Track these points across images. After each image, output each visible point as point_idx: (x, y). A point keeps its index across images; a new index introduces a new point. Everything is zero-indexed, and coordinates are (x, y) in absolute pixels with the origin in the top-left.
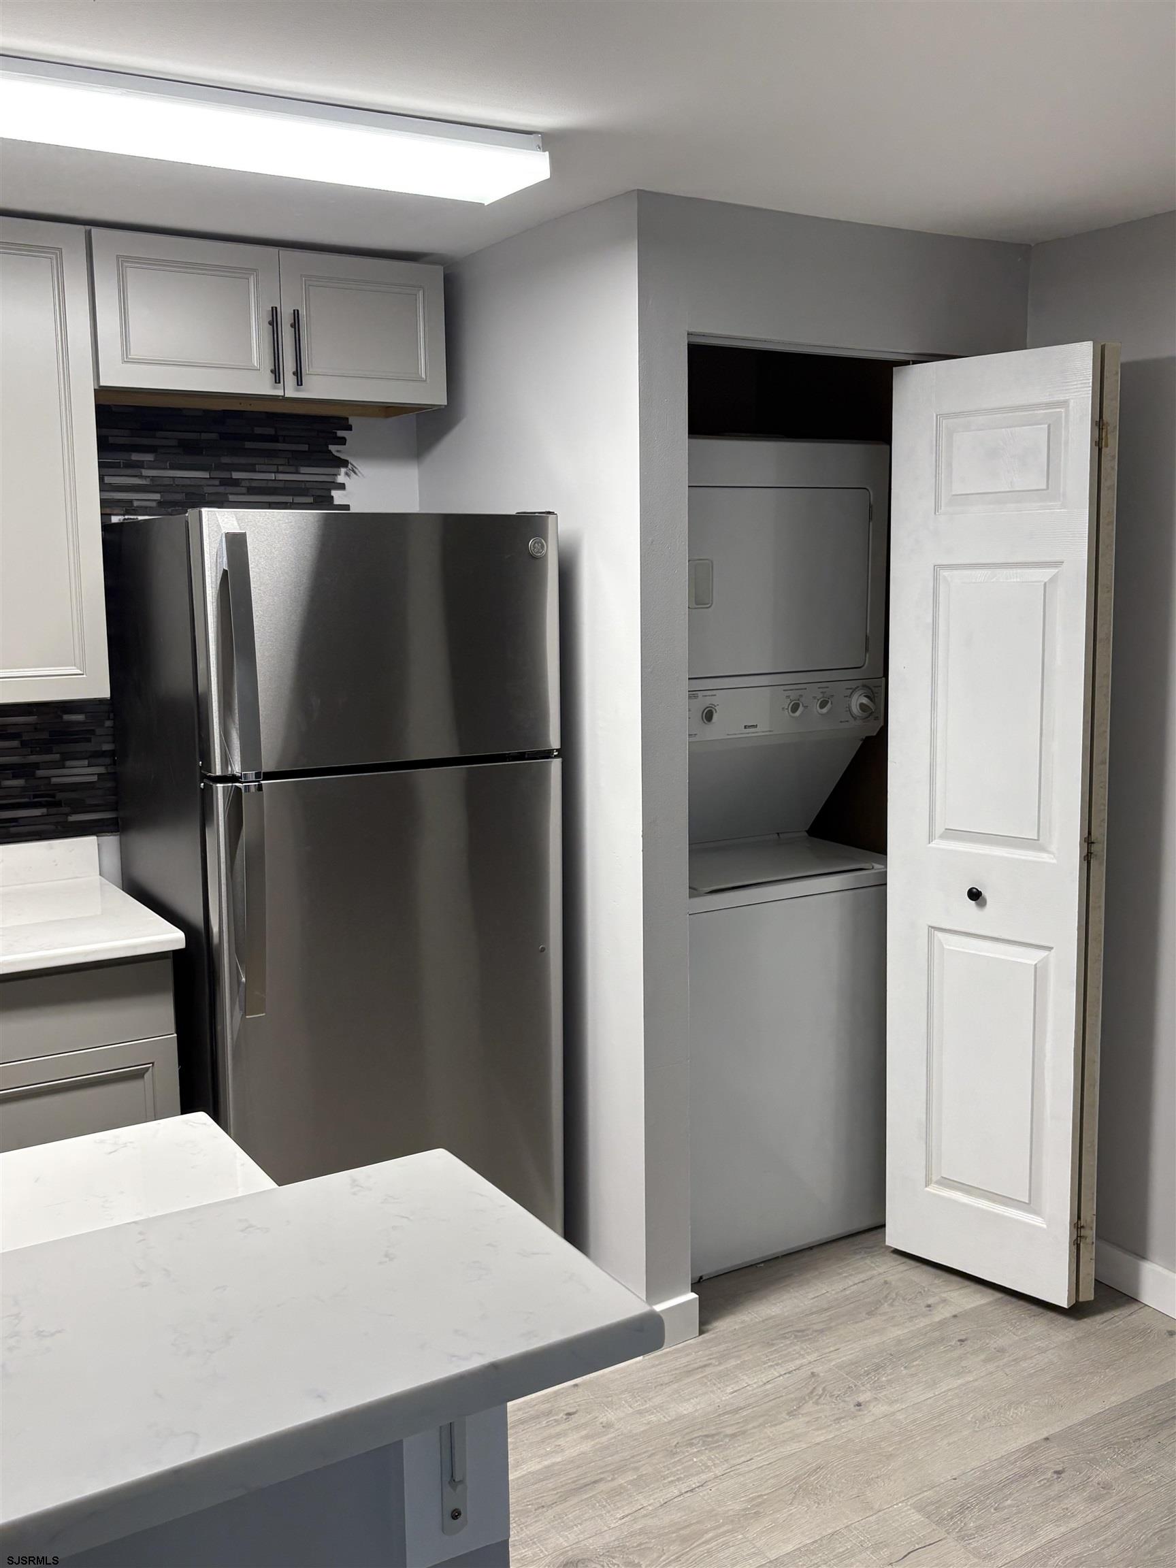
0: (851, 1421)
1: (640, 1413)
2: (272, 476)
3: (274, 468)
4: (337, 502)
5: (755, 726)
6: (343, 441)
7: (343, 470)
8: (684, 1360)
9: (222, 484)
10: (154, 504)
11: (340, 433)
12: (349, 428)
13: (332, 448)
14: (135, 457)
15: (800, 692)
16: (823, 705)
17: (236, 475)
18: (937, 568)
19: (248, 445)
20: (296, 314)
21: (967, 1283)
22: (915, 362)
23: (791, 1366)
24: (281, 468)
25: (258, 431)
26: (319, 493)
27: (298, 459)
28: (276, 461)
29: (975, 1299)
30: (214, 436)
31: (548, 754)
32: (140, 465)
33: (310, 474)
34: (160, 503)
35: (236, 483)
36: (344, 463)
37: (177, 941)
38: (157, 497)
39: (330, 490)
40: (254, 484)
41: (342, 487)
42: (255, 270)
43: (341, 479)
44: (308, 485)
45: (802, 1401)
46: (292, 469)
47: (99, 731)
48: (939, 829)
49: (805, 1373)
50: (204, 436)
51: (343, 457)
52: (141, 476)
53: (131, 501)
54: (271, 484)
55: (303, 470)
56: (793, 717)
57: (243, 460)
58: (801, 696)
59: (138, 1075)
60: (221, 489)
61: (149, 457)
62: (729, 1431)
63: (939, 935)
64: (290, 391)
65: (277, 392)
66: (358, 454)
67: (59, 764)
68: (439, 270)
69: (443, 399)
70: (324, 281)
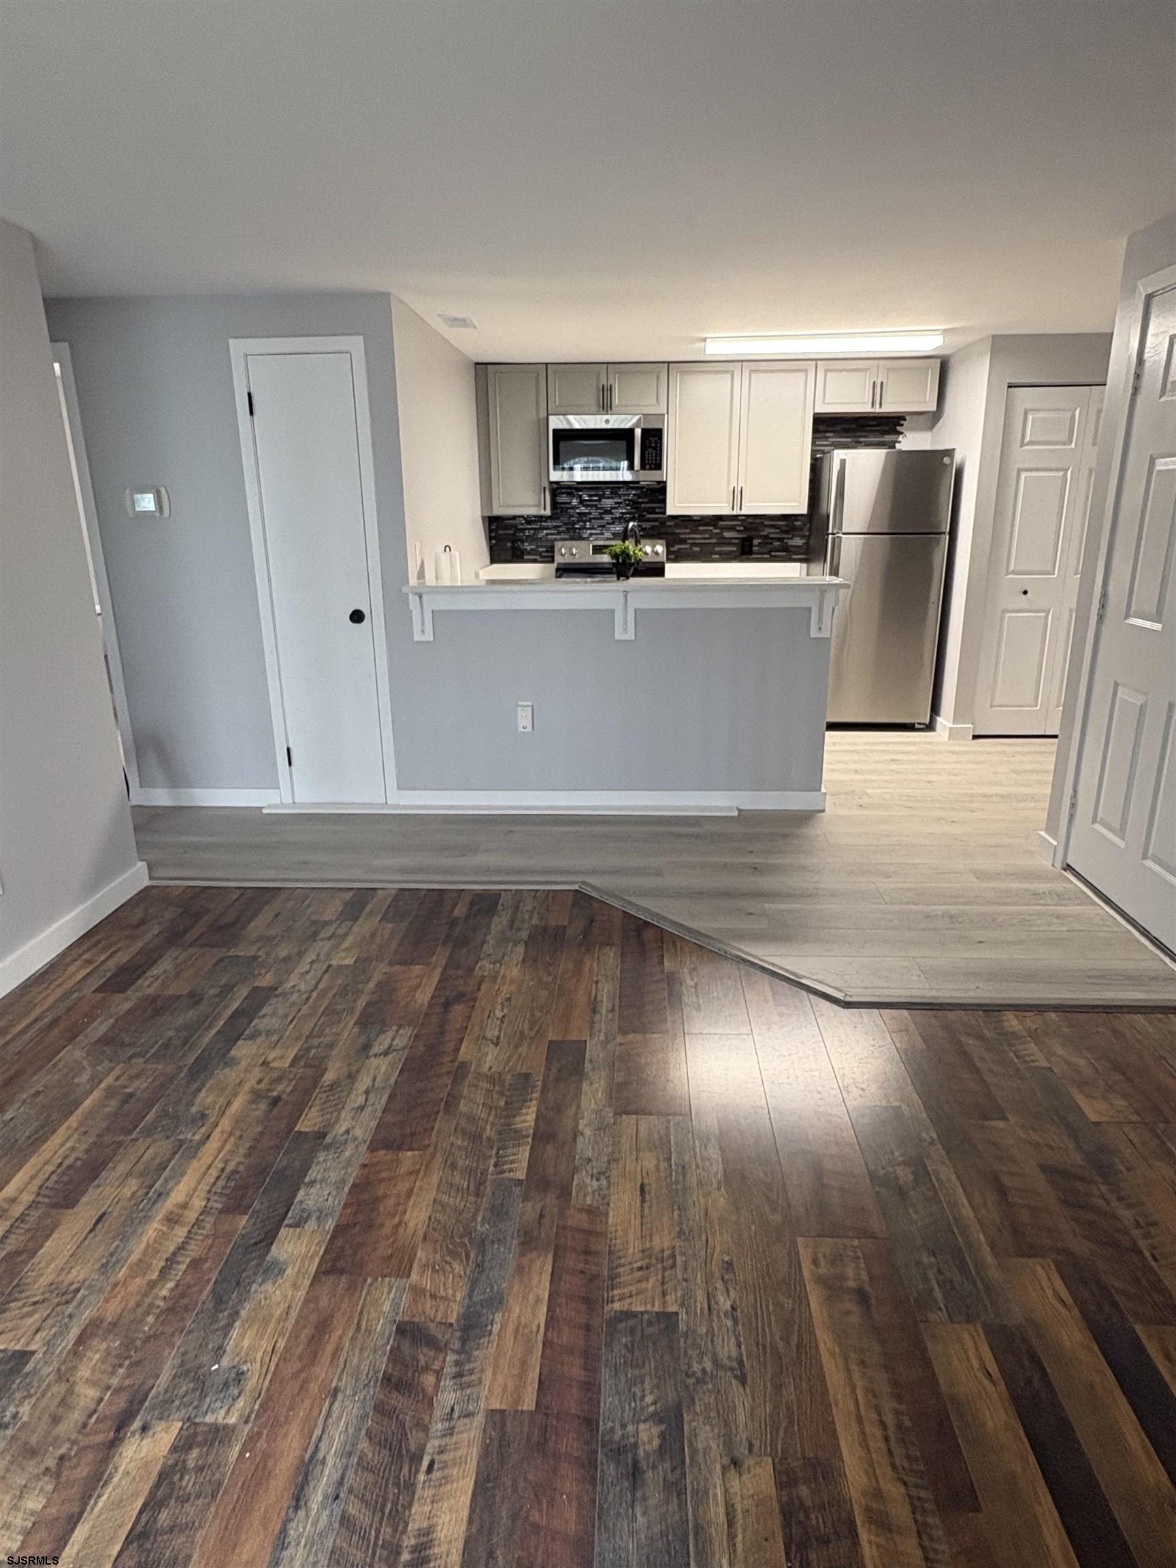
2: (873, 439)
3: (874, 436)
4: (897, 446)
6: (902, 425)
7: (901, 435)
10: (840, 445)
11: (900, 423)
12: (905, 420)
13: (896, 428)
14: (827, 434)
20: (882, 383)
24: (877, 436)
27: (885, 433)
28: (877, 434)
31: (944, 533)
32: (821, 437)
33: (887, 438)
34: (842, 445)
35: (861, 442)
36: (902, 433)
39: (894, 443)
40: (867, 443)
41: (900, 441)
42: (870, 368)
43: (900, 438)
44: (887, 442)
46: (882, 436)
50: (851, 426)
51: (900, 431)
54: (873, 443)
55: (885, 436)
57: (864, 434)
61: (831, 434)
64: (877, 409)
65: (872, 410)
66: (908, 429)
67: (791, 539)
68: (939, 361)
69: (934, 408)
70: (894, 370)
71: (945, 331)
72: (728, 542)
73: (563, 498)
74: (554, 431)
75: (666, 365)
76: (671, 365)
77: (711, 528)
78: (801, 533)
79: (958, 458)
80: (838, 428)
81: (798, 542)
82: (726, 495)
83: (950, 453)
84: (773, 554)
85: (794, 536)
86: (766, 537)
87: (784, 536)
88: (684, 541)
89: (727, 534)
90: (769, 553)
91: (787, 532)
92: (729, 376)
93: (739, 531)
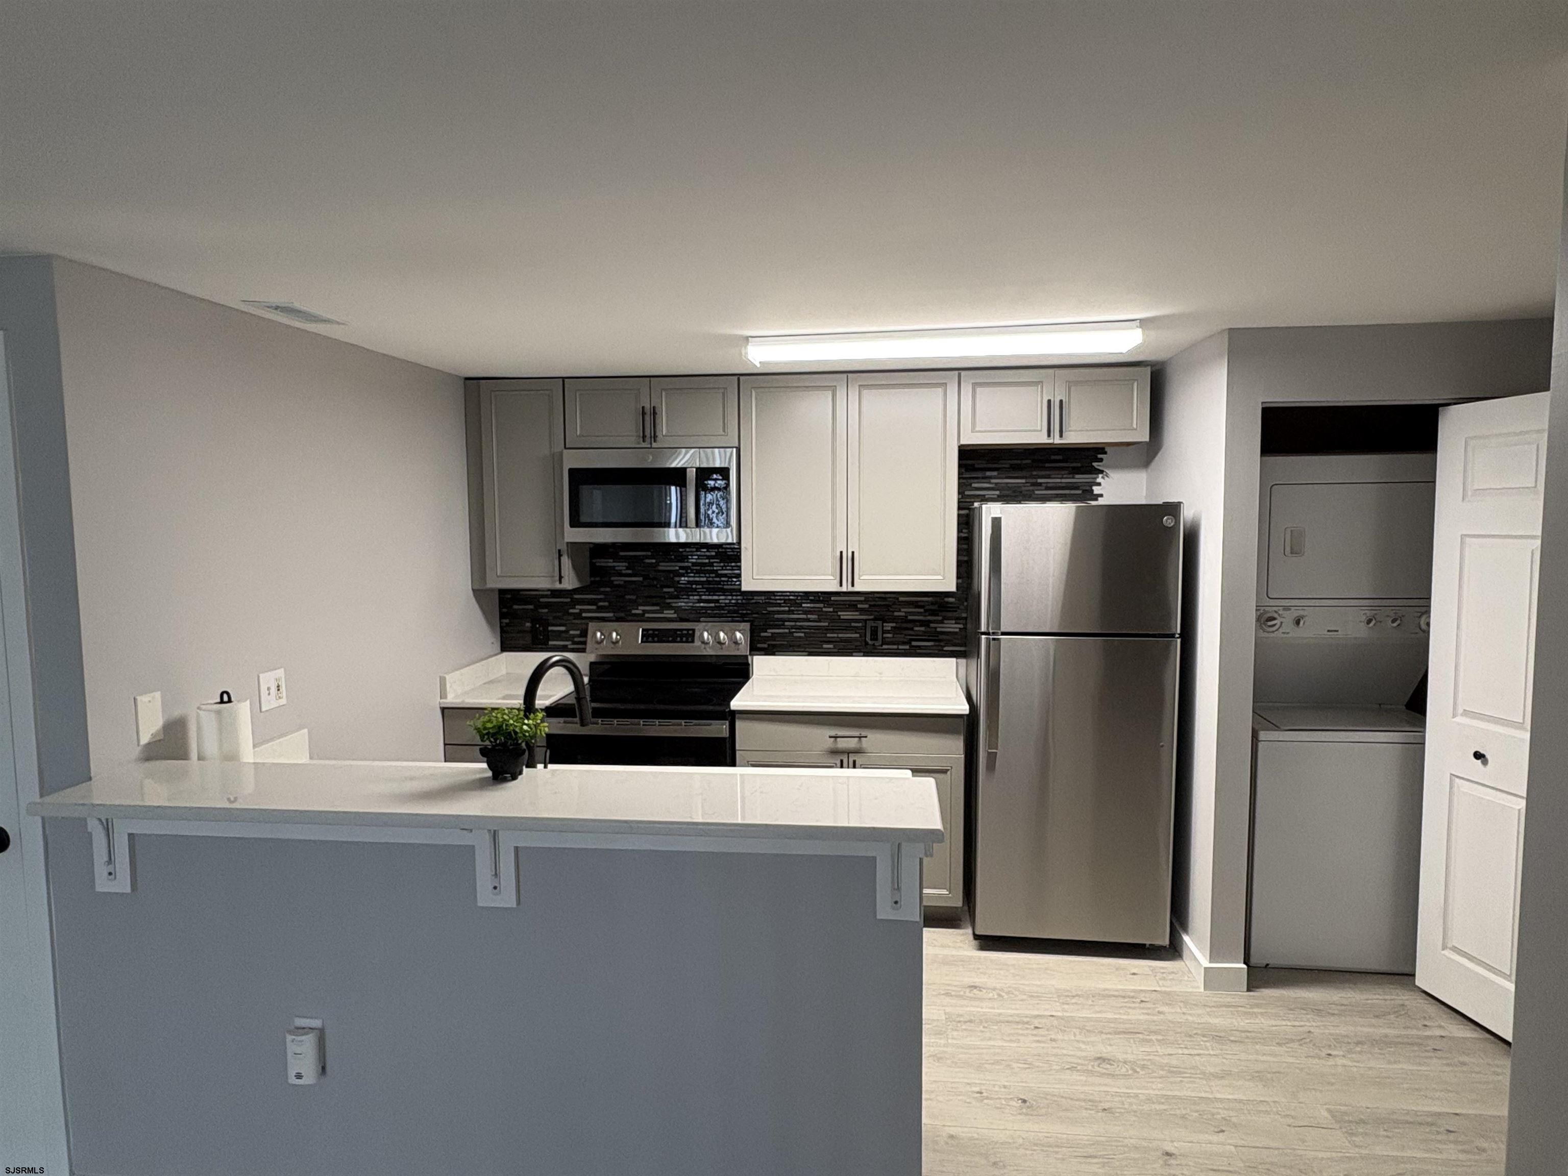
0: (1317, 1060)
1: (1184, 1013)
2: (1059, 480)
3: (1060, 476)
4: (1096, 492)
5: (1337, 631)
6: (1101, 460)
7: (1100, 476)
8: (1228, 1000)
9: (1031, 485)
10: (996, 496)
11: (1100, 456)
12: (1105, 453)
13: (1095, 464)
14: (988, 474)
15: (1375, 612)
16: (1394, 621)
17: (1040, 481)
18: (1463, 536)
19: (1047, 465)
20: (1061, 401)
21: (1469, 1024)
22: (1455, 404)
23: (1297, 1023)
24: (1065, 476)
25: (1053, 457)
26: (1084, 488)
27: (1075, 471)
28: (1063, 473)
29: (1468, 1033)
30: (1029, 461)
31: (1173, 636)
32: (990, 477)
33: (1080, 479)
34: (998, 496)
35: (1040, 484)
36: (1102, 472)
37: (966, 710)
38: (997, 493)
39: (1091, 487)
40: (1049, 485)
41: (1099, 484)
42: (1042, 382)
43: (1099, 480)
44: (1080, 484)
45: (1292, 1041)
46: (1071, 476)
47: (962, 607)
48: (1460, 711)
49: (1306, 1029)
50: (1024, 462)
51: (1100, 468)
52: (990, 483)
53: (984, 495)
54: (1058, 485)
55: (1077, 476)
56: (1370, 628)
57: (1043, 473)
58: (1376, 614)
59: (944, 772)
60: (1031, 488)
61: (995, 473)
62: (1232, 1038)
63: (1457, 780)
64: (1057, 440)
65: (1051, 441)
66: (1108, 467)
67: (942, 622)
68: (1148, 371)
69: (1146, 438)
70: (1077, 383)
71: (1144, 323)
72: (847, 626)
73: (601, 562)
74: (571, 471)
75: (736, 378)
76: (742, 378)
77: (822, 605)
78: (955, 614)
79: (1187, 513)
80: (1006, 464)
81: (952, 627)
82: (829, 565)
83: (1173, 509)
84: (914, 643)
85: (945, 618)
86: (905, 620)
87: (929, 618)
88: (781, 624)
89: (845, 615)
90: (909, 642)
91: (933, 613)
92: (829, 394)
93: (862, 611)
